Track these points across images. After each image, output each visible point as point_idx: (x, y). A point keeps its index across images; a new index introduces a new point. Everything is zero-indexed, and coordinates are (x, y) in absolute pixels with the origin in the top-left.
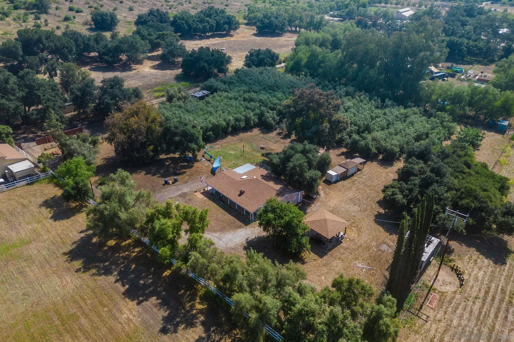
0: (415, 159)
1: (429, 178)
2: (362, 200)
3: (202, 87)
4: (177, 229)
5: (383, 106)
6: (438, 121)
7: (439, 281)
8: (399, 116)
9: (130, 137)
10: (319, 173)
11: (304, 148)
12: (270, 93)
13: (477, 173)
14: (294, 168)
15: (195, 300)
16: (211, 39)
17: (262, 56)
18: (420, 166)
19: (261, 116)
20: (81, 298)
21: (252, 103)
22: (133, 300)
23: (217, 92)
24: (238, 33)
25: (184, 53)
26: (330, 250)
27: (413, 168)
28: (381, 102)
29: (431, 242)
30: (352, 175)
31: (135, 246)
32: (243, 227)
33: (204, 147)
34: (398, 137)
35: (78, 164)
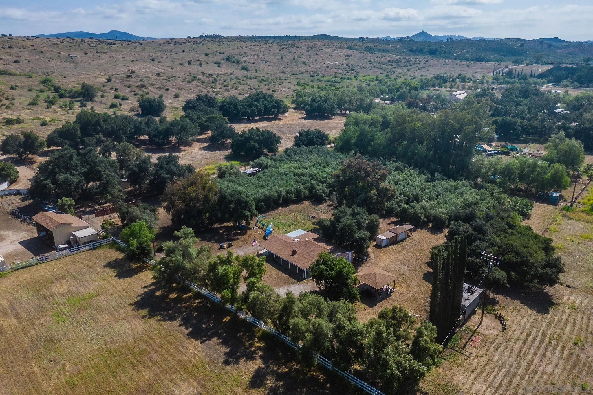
0: (461, 222)
1: (472, 236)
2: (411, 261)
3: (252, 165)
4: (237, 275)
5: (433, 180)
6: (488, 192)
7: (482, 326)
8: (449, 188)
9: (187, 205)
10: (368, 234)
11: (353, 211)
12: (319, 169)
13: (519, 233)
14: (343, 228)
15: (253, 340)
16: (259, 123)
17: (311, 136)
18: (465, 227)
19: (311, 188)
20: (150, 338)
21: (302, 177)
22: (197, 340)
23: (267, 169)
24: (286, 117)
25: (233, 134)
26: (380, 301)
27: (458, 229)
28: (431, 176)
29: (474, 292)
30: (402, 240)
31: (195, 299)
32: (296, 284)
33: (256, 216)
34: (446, 206)
35: (141, 226)
